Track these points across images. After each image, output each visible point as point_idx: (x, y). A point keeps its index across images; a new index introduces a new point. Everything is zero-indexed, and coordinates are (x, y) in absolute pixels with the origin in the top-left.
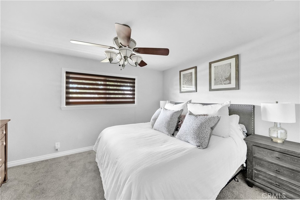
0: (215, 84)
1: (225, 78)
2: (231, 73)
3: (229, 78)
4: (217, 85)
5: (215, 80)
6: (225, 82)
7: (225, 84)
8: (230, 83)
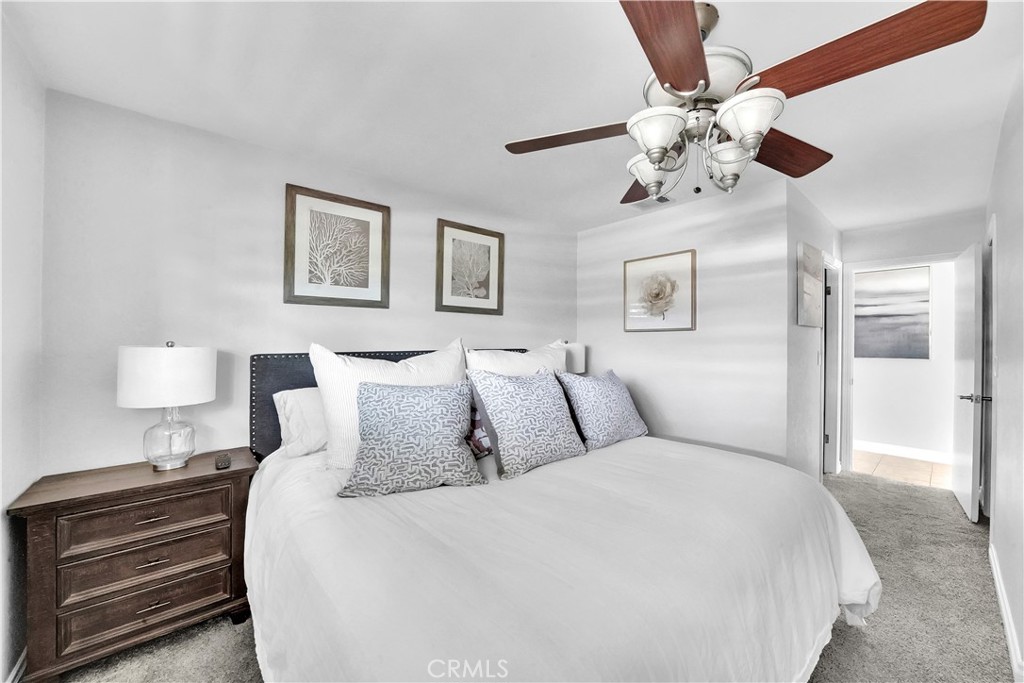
0: (455, 292)
1: (478, 282)
2: (488, 274)
3: (484, 284)
4: (459, 295)
5: (453, 279)
6: (476, 292)
7: (477, 297)
8: (487, 297)
